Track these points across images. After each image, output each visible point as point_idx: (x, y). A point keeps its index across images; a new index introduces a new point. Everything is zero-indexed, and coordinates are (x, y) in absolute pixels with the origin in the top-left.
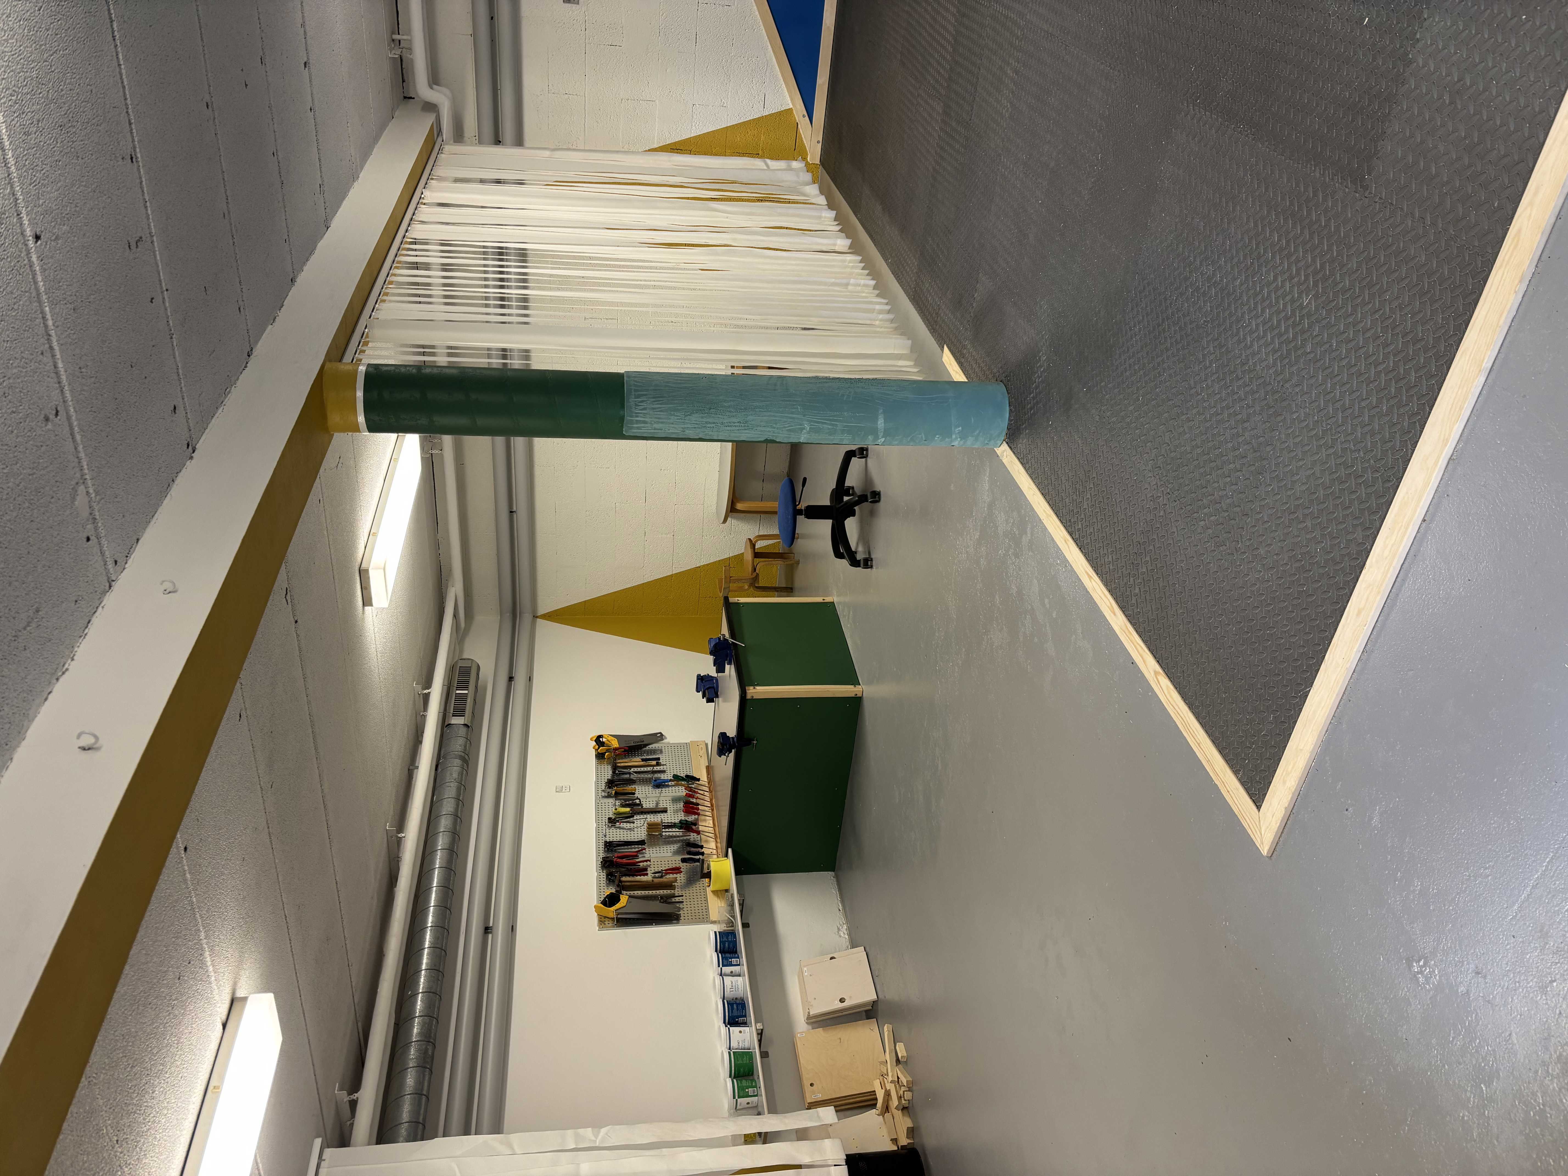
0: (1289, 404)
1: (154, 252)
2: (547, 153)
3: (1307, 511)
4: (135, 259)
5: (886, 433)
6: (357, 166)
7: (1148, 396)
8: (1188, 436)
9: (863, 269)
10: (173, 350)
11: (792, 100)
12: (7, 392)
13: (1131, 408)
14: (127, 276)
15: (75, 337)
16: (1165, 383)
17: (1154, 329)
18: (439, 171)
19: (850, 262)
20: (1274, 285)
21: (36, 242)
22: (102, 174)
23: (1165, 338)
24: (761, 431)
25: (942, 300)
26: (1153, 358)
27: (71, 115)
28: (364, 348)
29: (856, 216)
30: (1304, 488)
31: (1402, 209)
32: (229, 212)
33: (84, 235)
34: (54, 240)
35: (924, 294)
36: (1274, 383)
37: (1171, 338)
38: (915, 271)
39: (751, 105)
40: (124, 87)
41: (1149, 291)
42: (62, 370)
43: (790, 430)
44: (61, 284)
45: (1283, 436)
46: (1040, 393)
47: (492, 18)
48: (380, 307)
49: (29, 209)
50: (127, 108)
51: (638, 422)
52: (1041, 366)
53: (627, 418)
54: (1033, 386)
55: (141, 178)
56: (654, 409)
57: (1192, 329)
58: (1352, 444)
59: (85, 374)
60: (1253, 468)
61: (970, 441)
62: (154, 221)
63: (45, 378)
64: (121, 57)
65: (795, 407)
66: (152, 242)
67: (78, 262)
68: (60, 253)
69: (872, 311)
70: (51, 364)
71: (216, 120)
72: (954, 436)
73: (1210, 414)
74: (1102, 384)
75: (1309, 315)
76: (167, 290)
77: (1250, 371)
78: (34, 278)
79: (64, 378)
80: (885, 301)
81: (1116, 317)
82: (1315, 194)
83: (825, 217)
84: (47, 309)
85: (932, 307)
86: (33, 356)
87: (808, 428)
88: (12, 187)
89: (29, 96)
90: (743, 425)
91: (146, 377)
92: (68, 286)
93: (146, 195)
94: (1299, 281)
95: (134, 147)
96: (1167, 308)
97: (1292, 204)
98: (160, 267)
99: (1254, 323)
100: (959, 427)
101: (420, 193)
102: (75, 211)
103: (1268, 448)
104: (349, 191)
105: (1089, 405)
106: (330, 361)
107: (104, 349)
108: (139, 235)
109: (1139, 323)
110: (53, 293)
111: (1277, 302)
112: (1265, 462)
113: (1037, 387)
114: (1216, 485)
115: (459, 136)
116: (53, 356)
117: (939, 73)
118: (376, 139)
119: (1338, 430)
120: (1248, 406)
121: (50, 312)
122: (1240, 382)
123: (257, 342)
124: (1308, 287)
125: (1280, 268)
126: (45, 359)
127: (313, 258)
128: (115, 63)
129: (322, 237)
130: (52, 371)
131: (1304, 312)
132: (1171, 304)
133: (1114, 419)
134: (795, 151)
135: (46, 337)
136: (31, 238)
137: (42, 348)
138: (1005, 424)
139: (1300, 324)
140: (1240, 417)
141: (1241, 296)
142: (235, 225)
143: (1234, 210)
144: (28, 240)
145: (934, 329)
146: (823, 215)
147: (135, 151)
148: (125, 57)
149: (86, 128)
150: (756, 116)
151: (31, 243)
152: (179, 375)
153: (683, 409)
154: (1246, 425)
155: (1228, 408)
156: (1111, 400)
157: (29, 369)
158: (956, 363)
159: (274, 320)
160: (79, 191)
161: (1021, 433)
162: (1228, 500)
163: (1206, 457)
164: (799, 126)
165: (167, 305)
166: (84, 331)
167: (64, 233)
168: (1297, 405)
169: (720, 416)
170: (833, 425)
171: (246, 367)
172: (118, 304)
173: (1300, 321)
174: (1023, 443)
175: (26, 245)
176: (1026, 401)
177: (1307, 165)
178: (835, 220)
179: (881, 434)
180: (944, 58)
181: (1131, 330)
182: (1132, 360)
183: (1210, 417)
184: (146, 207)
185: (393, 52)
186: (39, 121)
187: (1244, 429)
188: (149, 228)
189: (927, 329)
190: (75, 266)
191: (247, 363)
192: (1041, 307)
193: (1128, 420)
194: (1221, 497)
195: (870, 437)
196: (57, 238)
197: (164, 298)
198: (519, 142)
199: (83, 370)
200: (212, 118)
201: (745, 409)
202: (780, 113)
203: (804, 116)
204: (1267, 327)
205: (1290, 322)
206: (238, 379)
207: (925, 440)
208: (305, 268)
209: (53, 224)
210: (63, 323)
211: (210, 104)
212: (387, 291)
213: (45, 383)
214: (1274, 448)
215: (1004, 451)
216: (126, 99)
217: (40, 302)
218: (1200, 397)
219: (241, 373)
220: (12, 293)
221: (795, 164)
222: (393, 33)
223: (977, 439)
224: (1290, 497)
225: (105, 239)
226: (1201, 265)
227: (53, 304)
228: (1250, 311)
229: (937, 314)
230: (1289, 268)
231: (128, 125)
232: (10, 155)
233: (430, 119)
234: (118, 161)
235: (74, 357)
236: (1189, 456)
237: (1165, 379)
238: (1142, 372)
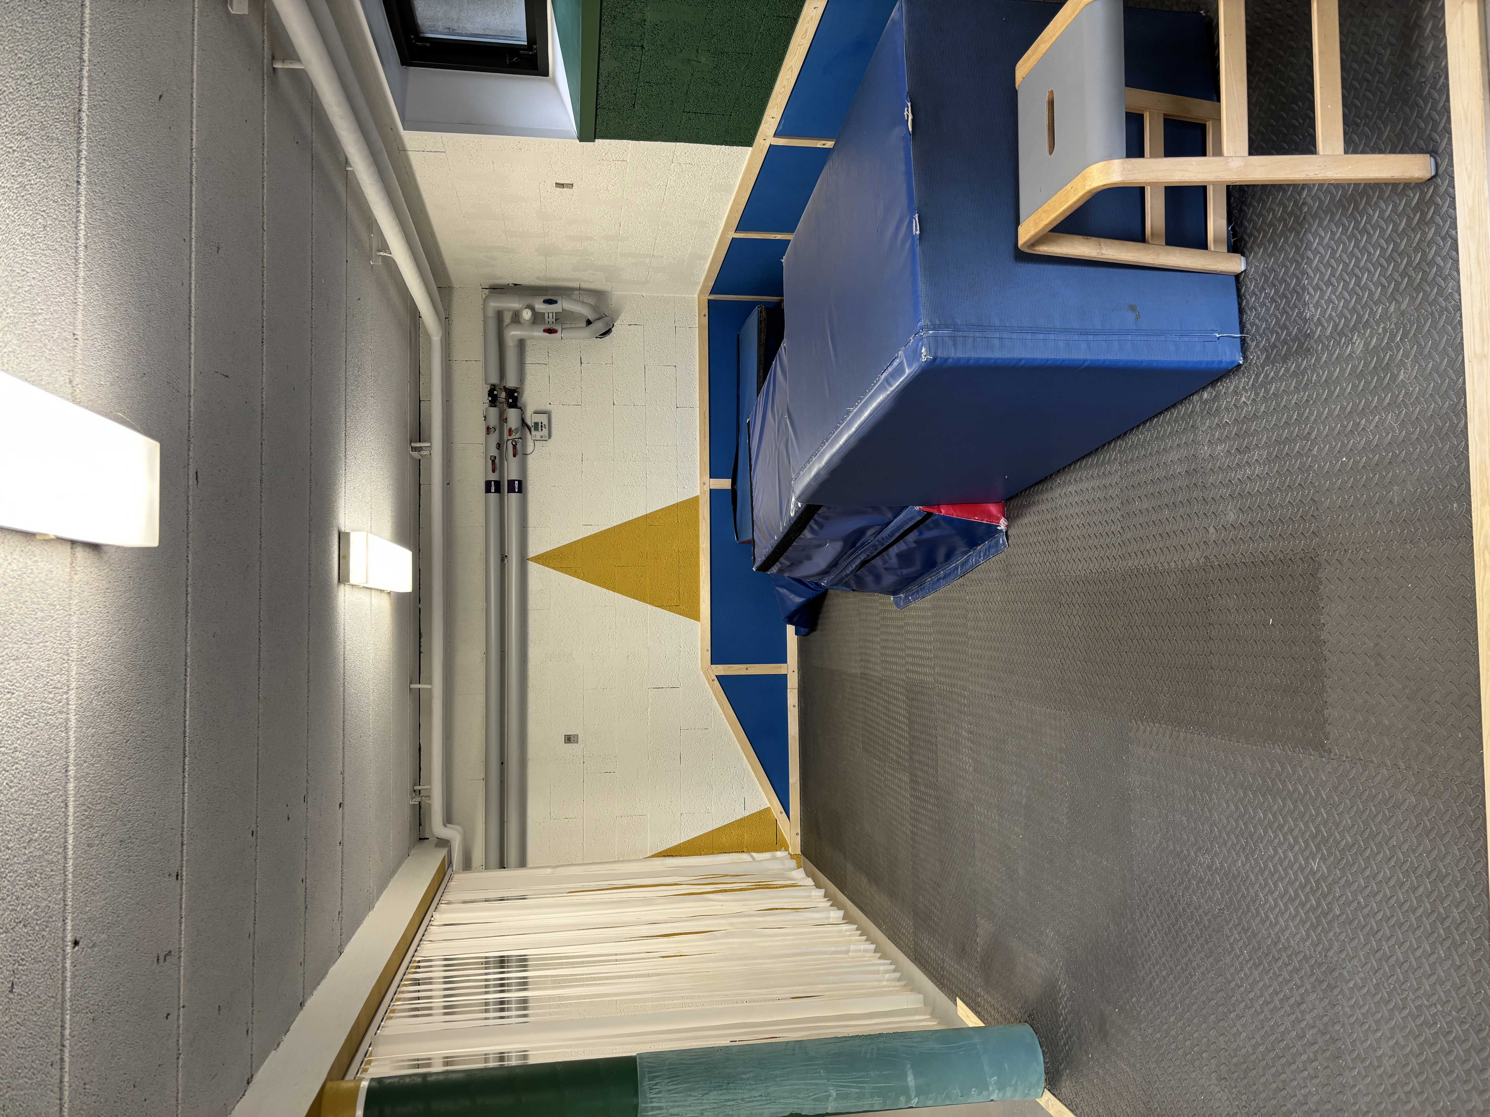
0: (1340, 973)
1: (180, 967)
2: (549, 871)
3: (1407, 1088)
4: (160, 972)
5: (920, 1091)
6: (373, 897)
7: (1187, 1001)
8: (1244, 1035)
9: (861, 935)
10: (177, 1071)
11: (769, 800)
12: (7, 1104)
13: (1172, 1019)
14: (149, 989)
15: (87, 1048)
16: (1200, 982)
17: (1170, 930)
18: (447, 897)
19: (847, 931)
20: (1277, 857)
21: (74, 948)
22: (148, 888)
23: (1184, 936)
24: (786, 1104)
25: (945, 952)
26: (1178, 960)
27: (133, 833)
28: (367, 1067)
29: (844, 893)
30: (1393, 1061)
31: (1372, 762)
32: (254, 933)
33: (119, 944)
34: (91, 947)
35: (925, 952)
36: (1316, 955)
37: (1190, 934)
38: (911, 931)
39: (733, 808)
40: (183, 812)
41: (1153, 894)
42: (67, 1084)
43: (815, 1100)
44: (87, 992)
45: (1347, 1009)
46: (1070, 1024)
47: (502, 763)
48: (386, 1025)
49: (75, 915)
50: (183, 831)
51: (653, 1109)
52: (1063, 996)
53: (642, 1105)
54: (1061, 1019)
55: (181, 895)
56: (669, 1090)
57: (1209, 920)
58: (1424, 999)
59: (87, 1091)
60: (1328, 1054)
61: (1009, 1092)
62: (185, 937)
63: (49, 1092)
64: (186, 786)
65: (818, 1071)
66: (180, 957)
67: (108, 972)
68: (93, 961)
69: (878, 972)
70: (58, 1077)
71: (258, 847)
72: (991, 1088)
73: (1260, 1005)
74: (1133, 1000)
75: (1324, 878)
76: (184, 1007)
77: (1285, 949)
78: (63, 984)
79: (66, 1093)
80: (889, 962)
81: (1127, 927)
82: (1284, 768)
83: (815, 896)
84: (68, 1017)
85: (936, 962)
86: (42, 1067)
87: (835, 1095)
88: (64, 894)
89: (100, 813)
90: (765, 1098)
91: (145, 1100)
92: (93, 994)
93: (183, 911)
94: (1300, 848)
95: (182, 866)
96: (1176, 905)
97: (1264, 781)
98: (182, 982)
99: (1271, 899)
100: (994, 1077)
101: (431, 916)
102: (116, 921)
103: (1337, 1027)
104: (364, 919)
105: (1126, 1026)
106: (332, 1080)
107: (113, 1065)
108: (169, 949)
109: (1152, 927)
110: (78, 1000)
111: (1287, 874)
112: (1339, 1044)
113: (1065, 1020)
114: (1295, 1083)
115: (467, 865)
116: (62, 1069)
117: (899, 749)
118: (393, 873)
119: (1403, 987)
120: (1298, 988)
121: (70, 1021)
122: (1280, 963)
123: (258, 1068)
124: (1311, 852)
125: (1276, 841)
126: (53, 1070)
127: (324, 983)
128: (180, 791)
129: (334, 963)
130: (57, 1085)
131: (1318, 876)
132: (1179, 901)
133: (1158, 1035)
134: (778, 843)
135: (60, 1047)
136: (70, 943)
137: (52, 1059)
138: (1041, 1068)
139: (1318, 889)
140: (1292, 1000)
141: (1248, 877)
142: (257, 946)
143: (1211, 799)
144: (67, 946)
145: (941, 984)
146: (813, 894)
147: (181, 869)
148: (190, 786)
149: (142, 845)
150: (739, 818)
151: (69, 949)
152: (177, 1100)
153: (700, 1087)
154: (1303, 1007)
155: (1277, 993)
156: (1148, 1015)
157: (34, 1081)
158: (972, 1014)
159: (278, 1045)
160: (124, 901)
161: (1061, 1076)
162: (1314, 1098)
163: (1272, 1055)
164: (778, 822)
165: (181, 1022)
166: (98, 1044)
167: (101, 942)
168: (1348, 972)
169: (741, 1091)
170: (860, 1088)
171: (244, 1095)
172: (136, 1017)
173: (1317, 886)
174: (1066, 1086)
175: (64, 951)
176: (1058, 1038)
177: (1264, 745)
178: (825, 897)
179: (913, 1094)
180: (902, 736)
181: (1146, 936)
182: (1157, 968)
183: (1261, 1008)
184: (181, 923)
185: (414, 800)
186: (103, 835)
187: (1303, 1013)
188: (180, 943)
189: (935, 986)
190: (104, 975)
191: (245, 1091)
192: (1047, 935)
193: (1173, 1033)
194: (1305, 1096)
195: (901, 1098)
196: (94, 946)
197: (179, 1016)
198: (522, 863)
199: (87, 1086)
200: (255, 844)
201: (766, 1079)
202: (760, 813)
203: (781, 813)
204: (1285, 900)
205: (1308, 889)
206: (233, 1108)
207: (962, 1096)
208: (315, 993)
209: (93, 932)
210: (80, 1033)
211: (255, 833)
212: (395, 1008)
213: (47, 1098)
214: (1343, 1025)
215: (1048, 1100)
216: (183, 823)
217: (63, 1009)
218: (1242, 989)
219: (238, 1102)
220: (39, 997)
221: (779, 854)
222: (415, 785)
223: (1015, 1090)
224: (1382, 1076)
225: (137, 950)
226: (1196, 856)
227: (75, 1011)
228: (1262, 888)
229: (942, 968)
230: (1285, 839)
231: (180, 845)
232: (70, 864)
233: (442, 853)
234: (165, 877)
235: (81, 1071)
236: (1253, 1057)
237: (1198, 979)
238: (1171, 977)
